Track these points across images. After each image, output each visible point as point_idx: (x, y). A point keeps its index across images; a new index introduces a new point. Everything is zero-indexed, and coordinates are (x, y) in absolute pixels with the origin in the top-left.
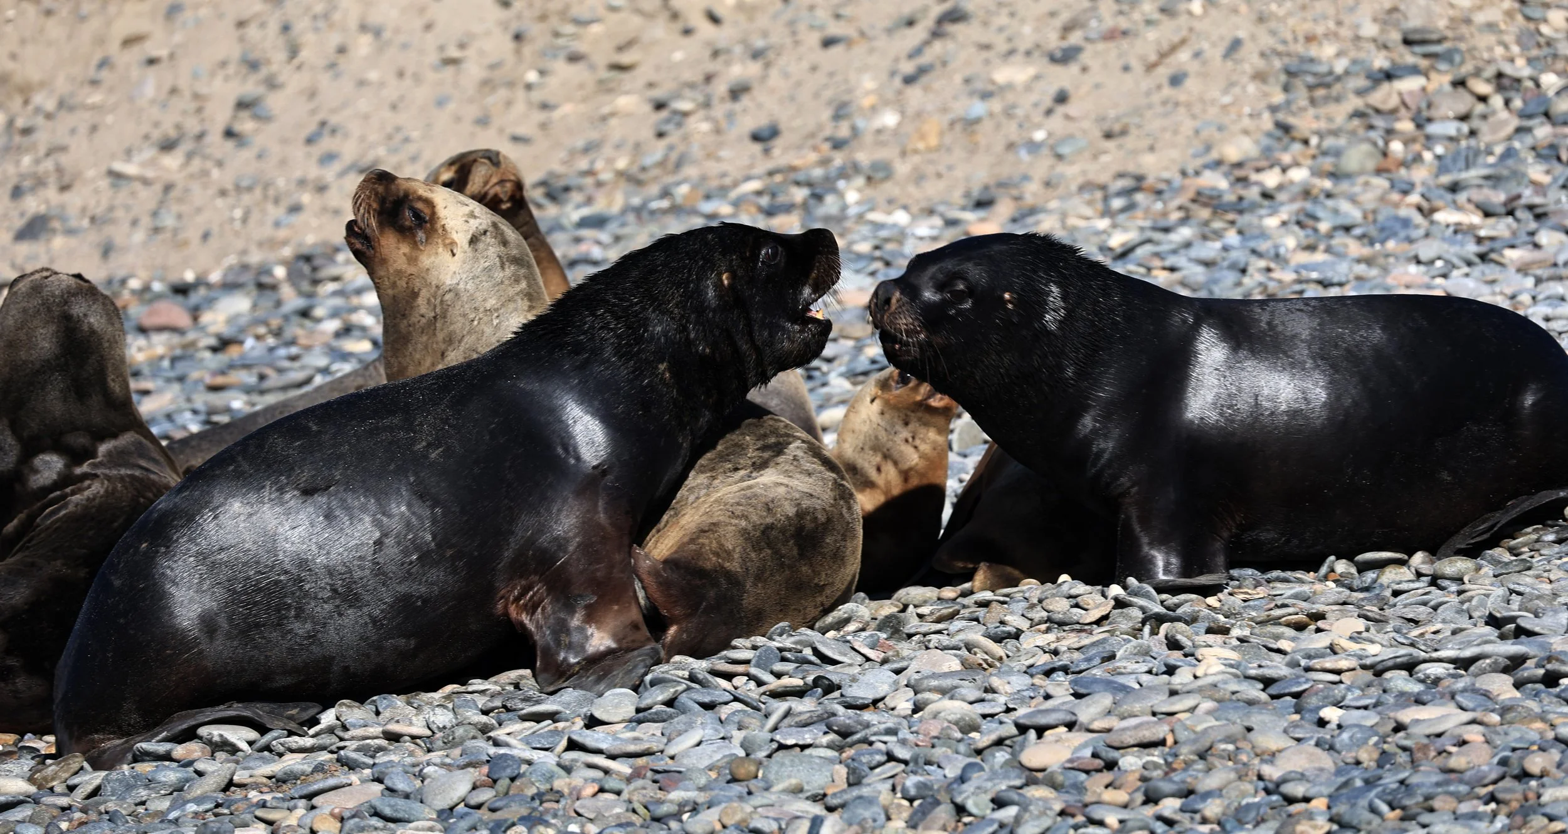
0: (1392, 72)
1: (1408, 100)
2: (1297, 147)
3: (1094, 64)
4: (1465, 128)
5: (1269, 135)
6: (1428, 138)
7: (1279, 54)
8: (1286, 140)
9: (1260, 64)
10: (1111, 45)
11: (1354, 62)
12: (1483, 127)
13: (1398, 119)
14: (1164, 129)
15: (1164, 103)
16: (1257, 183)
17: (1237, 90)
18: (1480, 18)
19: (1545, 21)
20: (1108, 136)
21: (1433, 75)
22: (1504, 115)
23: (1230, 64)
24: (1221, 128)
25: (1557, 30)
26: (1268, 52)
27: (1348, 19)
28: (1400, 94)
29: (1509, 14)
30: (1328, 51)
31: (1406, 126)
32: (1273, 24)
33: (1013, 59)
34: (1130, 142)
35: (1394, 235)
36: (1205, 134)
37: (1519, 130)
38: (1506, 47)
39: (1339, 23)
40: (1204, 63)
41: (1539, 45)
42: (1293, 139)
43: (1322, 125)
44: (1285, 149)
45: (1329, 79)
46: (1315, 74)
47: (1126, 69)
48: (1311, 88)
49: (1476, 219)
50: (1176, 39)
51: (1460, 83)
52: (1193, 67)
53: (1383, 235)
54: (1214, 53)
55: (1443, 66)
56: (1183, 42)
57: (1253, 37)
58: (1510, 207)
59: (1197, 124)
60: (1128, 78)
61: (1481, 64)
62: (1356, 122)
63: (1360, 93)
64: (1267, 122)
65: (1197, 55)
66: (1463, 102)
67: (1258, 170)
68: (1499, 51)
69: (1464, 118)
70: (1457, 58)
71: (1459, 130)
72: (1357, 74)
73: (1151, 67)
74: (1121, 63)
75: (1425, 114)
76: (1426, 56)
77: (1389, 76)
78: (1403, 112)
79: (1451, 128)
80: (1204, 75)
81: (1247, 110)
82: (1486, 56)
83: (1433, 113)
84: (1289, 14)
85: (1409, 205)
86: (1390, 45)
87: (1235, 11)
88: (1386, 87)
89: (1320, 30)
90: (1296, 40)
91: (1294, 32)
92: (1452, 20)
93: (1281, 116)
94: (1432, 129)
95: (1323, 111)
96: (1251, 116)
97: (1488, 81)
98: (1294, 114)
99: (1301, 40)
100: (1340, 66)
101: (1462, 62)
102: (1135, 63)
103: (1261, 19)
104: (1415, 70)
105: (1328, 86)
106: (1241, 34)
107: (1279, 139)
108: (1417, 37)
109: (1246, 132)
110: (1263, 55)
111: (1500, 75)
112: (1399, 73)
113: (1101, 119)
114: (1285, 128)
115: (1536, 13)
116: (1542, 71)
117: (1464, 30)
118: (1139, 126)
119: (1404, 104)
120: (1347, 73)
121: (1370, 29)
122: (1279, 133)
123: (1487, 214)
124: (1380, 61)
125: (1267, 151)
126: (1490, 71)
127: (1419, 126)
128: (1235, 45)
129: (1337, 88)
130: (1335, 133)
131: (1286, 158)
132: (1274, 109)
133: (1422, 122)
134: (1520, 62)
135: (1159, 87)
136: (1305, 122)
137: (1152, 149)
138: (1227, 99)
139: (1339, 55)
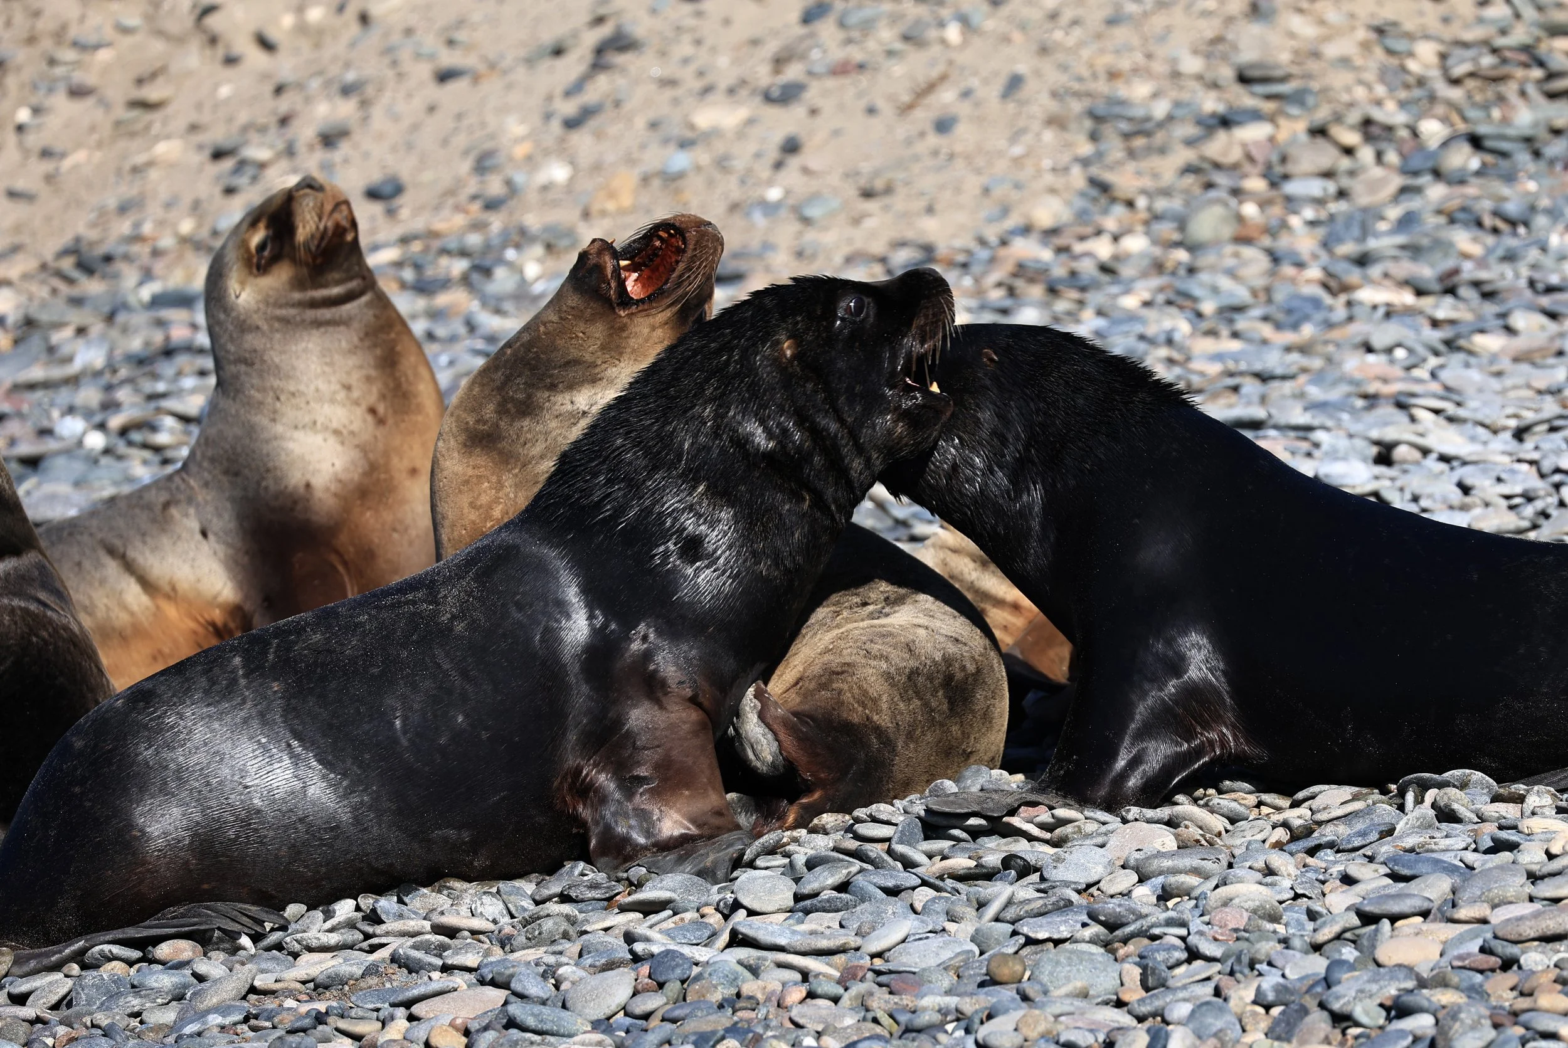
0: (1230, 117)
1: (1255, 153)
2: (1119, 210)
3: (827, 106)
4: (1331, 187)
5: (1082, 194)
6: (1289, 199)
7: (1077, 95)
8: (1103, 201)
9: (1053, 106)
10: (845, 81)
11: (1177, 104)
12: (1356, 186)
13: (1245, 176)
14: (942, 187)
15: (935, 153)
16: (1088, 254)
17: (1028, 138)
18: (1332, 50)
19: (1411, 54)
20: (868, 194)
21: (1282, 122)
22: (1377, 172)
23: (1011, 107)
24: (1018, 186)
25: (1427, 66)
26: (1062, 91)
27: (1161, 51)
28: (1244, 145)
29: (1365, 46)
30: (1139, 90)
31: (1256, 184)
32: (1060, 57)
33: (711, 98)
34: (899, 202)
35: (1306, 318)
36: (998, 192)
37: (1404, 190)
38: (1369, 87)
39: (1149, 56)
40: (977, 104)
41: (1407, 86)
42: (1114, 200)
43: (1147, 183)
44: (1105, 212)
45: (1148, 126)
46: (1130, 119)
47: (871, 111)
48: (1127, 136)
49: (1407, 298)
50: (935, 73)
51: (1319, 132)
52: (964, 109)
53: (1292, 319)
54: (991, 93)
55: (1294, 110)
56: (943, 78)
57: (1038, 73)
58: (1449, 283)
59: (984, 180)
60: (875, 122)
61: (1339, 108)
62: (1190, 180)
63: (1190, 143)
64: (1078, 178)
65: (966, 94)
66: (1325, 156)
67: (1082, 238)
68: (1360, 93)
69: (1328, 174)
70: (1310, 100)
71: (1325, 189)
72: (1183, 120)
73: (906, 109)
74: (863, 103)
75: (1279, 170)
76: (1269, 97)
77: (1225, 122)
78: (1247, 167)
79: (1317, 187)
80: (980, 120)
81: (1047, 163)
82: (1345, 98)
83: (1290, 168)
84: (1081, 44)
85: (1308, 281)
86: (1221, 82)
87: (1006, 39)
88: (1222, 136)
89: (1125, 64)
90: (1095, 76)
91: (1091, 66)
92: (1296, 52)
93: (1095, 171)
94: (1292, 188)
95: (1145, 164)
96: (1054, 170)
97: (1352, 128)
98: (1110, 168)
99: (1103, 77)
100: (1160, 110)
101: (1316, 106)
102: (881, 104)
103: (1044, 50)
104: (1256, 116)
105: (1148, 134)
106: (1021, 68)
107: (1095, 200)
108: (1256, 73)
109: (1052, 191)
110: (1054, 94)
111: (1367, 122)
112: (1237, 118)
113: (851, 175)
114: (1103, 188)
115: (1400, 45)
116: (1420, 117)
117: (1313, 66)
118: (907, 183)
119: (1250, 158)
120: (1170, 118)
121: (1192, 64)
122: (1094, 192)
123: (1420, 293)
124: (1211, 104)
125: (1082, 216)
126: (1354, 117)
127: (1273, 185)
128: (1015, 83)
129: (1159, 138)
130: (1166, 192)
131: (1110, 223)
132: (1085, 162)
133: (1276, 180)
134: (1390, 106)
135: (922, 134)
136: (1125, 180)
137: (930, 210)
138: (1017, 150)
139: (1155, 95)
